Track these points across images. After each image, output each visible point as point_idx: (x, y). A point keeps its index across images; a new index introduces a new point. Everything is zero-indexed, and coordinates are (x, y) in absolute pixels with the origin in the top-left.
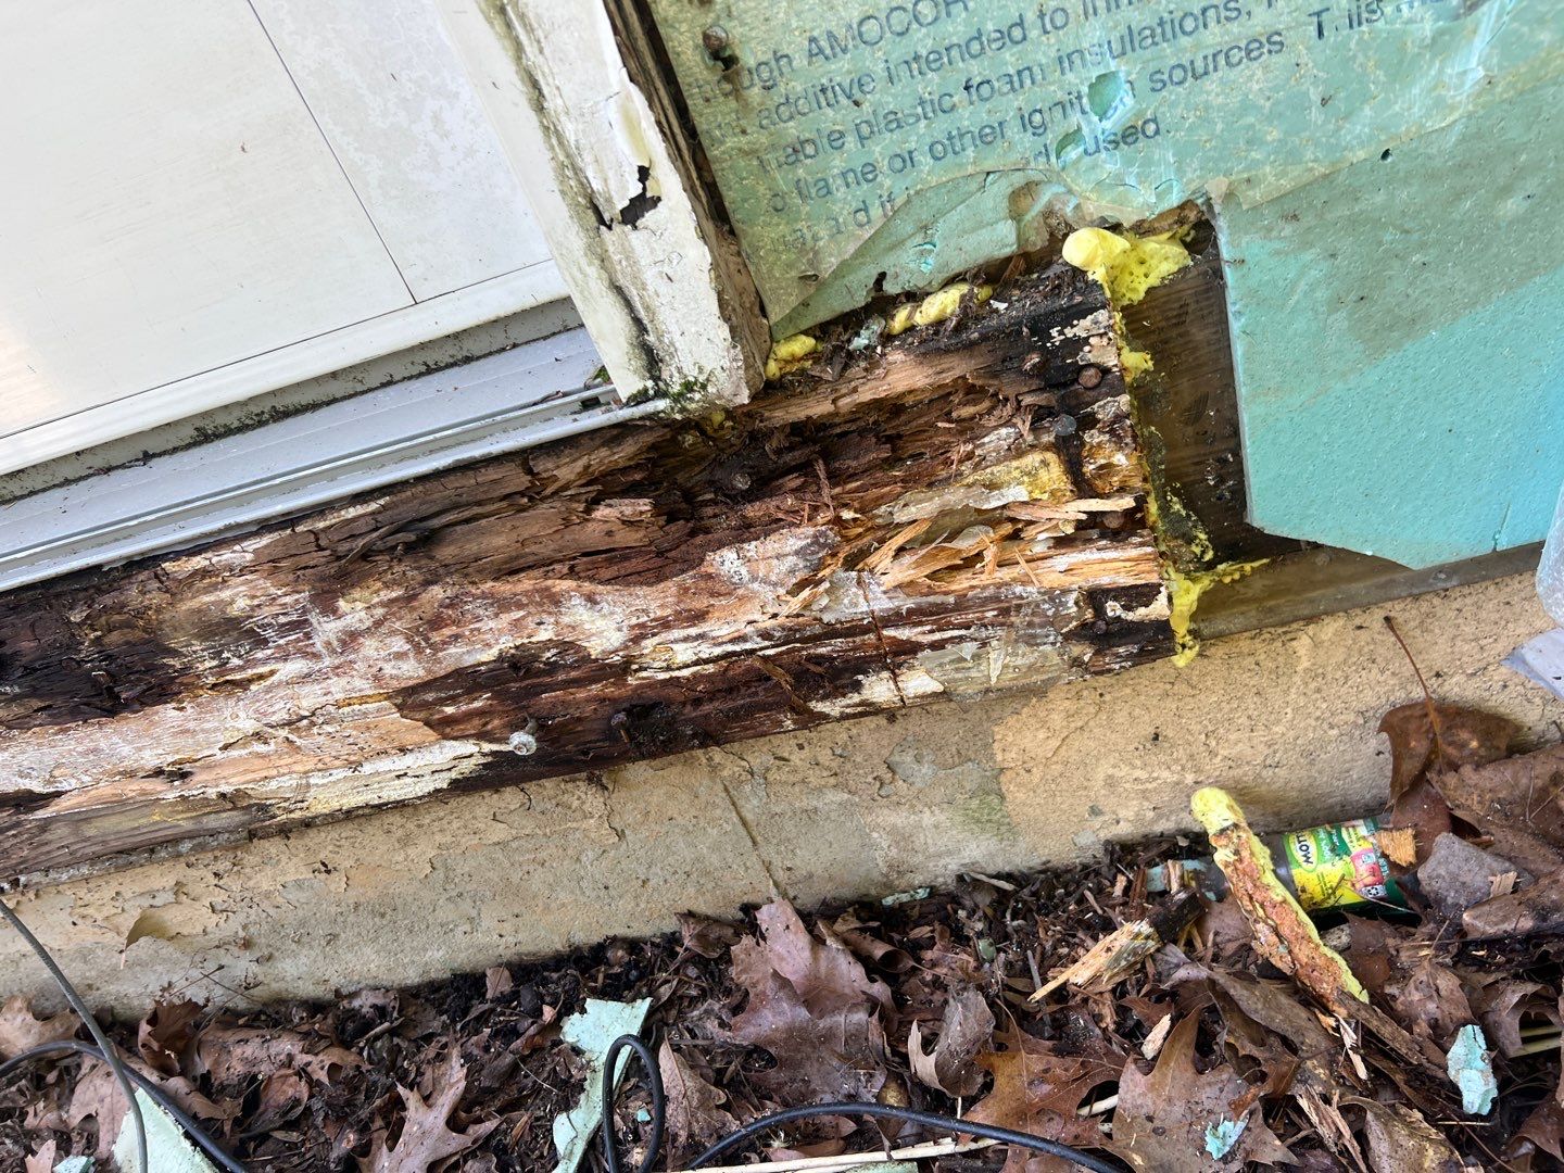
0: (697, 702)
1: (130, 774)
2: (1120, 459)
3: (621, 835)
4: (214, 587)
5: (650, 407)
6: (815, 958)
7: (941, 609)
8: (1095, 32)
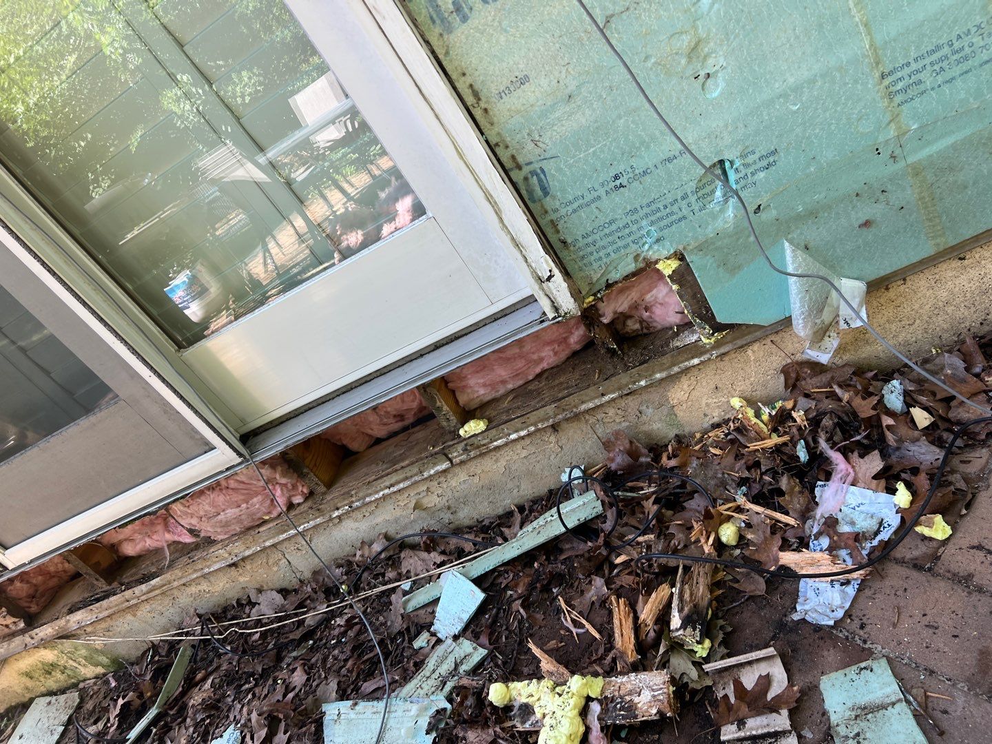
3: (561, 447)
8: (644, 223)
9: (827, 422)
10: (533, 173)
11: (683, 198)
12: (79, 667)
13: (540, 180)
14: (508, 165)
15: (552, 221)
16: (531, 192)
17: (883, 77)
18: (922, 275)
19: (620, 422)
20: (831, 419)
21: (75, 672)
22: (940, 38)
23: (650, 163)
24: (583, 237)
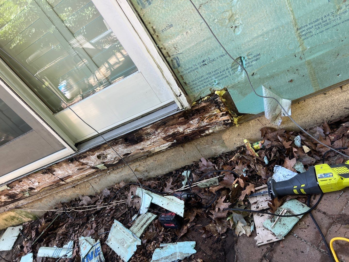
0: (190, 136)
1: (138, 150)
2: (224, 109)
3: (185, 153)
4: (147, 130)
5: (183, 110)
6: (207, 163)
7: (211, 124)
8: (213, 77)
9: (274, 149)
10: (174, 58)
11: (227, 70)
12: (23, 218)
13: (177, 61)
14: (166, 55)
15: (181, 76)
16: (174, 65)
17: (298, 29)
18: (311, 99)
19: (205, 145)
20: (276, 148)
21: (21, 220)
22: (318, 17)
23: (215, 57)
24: (192, 82)
